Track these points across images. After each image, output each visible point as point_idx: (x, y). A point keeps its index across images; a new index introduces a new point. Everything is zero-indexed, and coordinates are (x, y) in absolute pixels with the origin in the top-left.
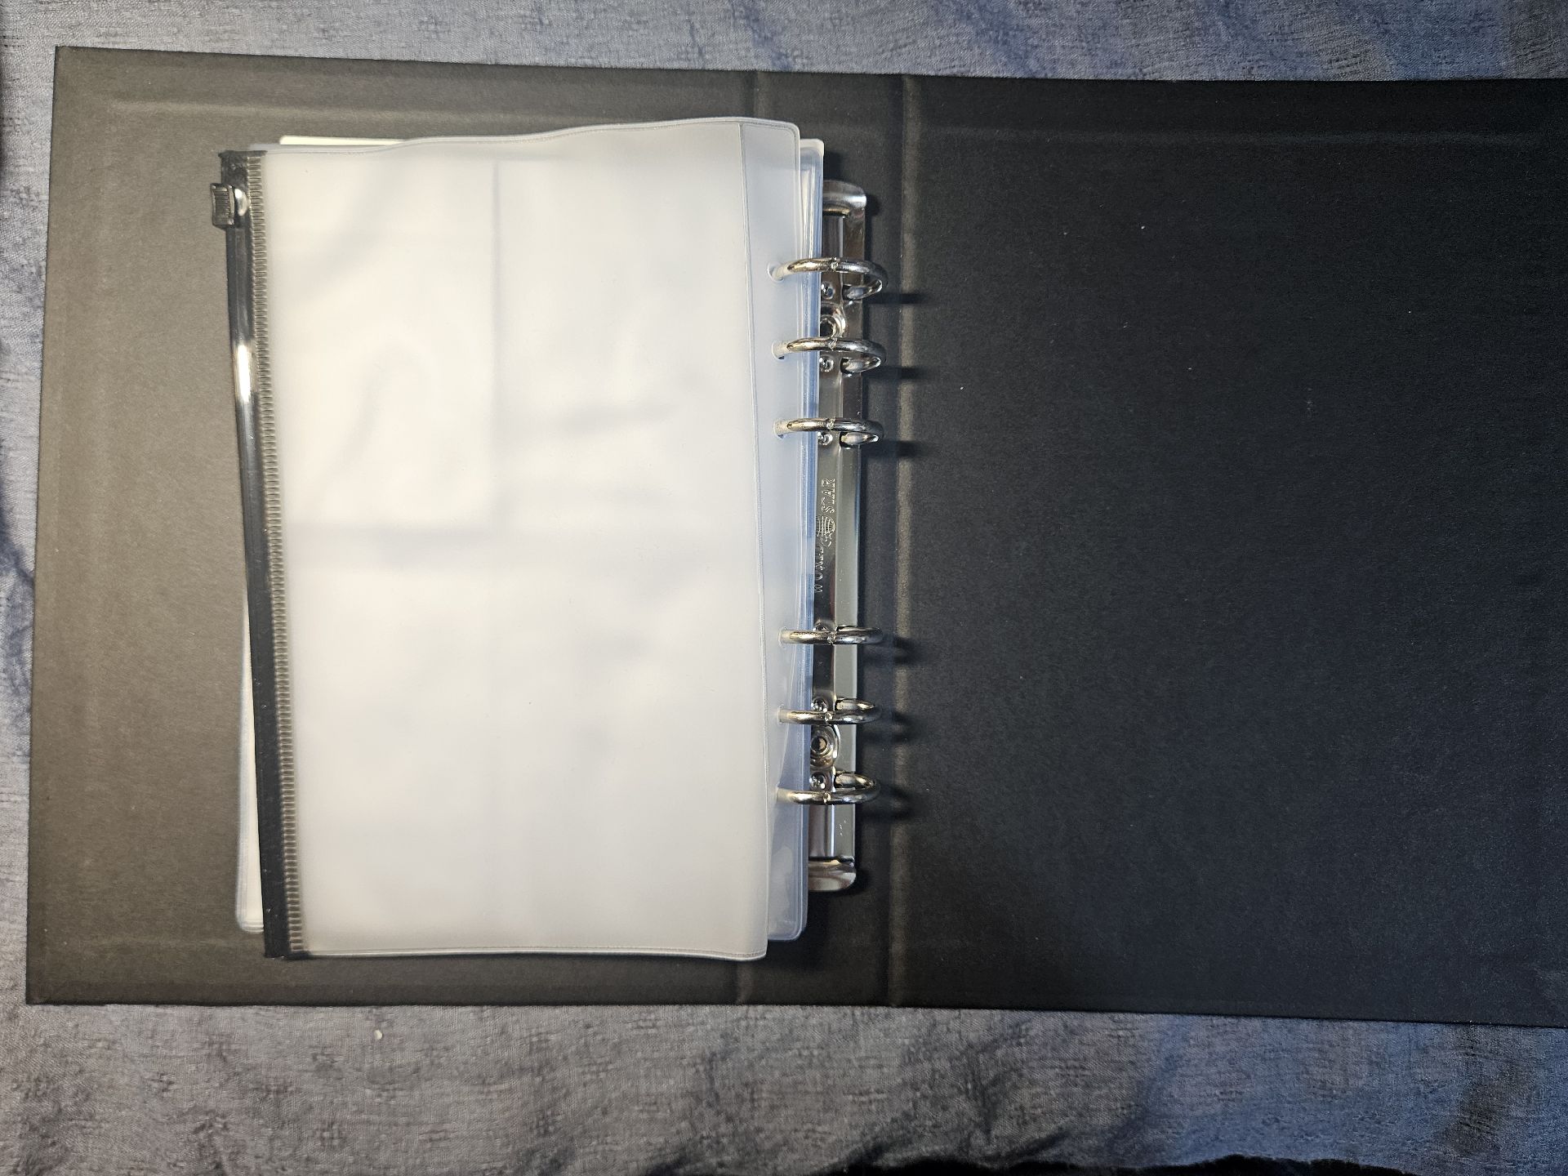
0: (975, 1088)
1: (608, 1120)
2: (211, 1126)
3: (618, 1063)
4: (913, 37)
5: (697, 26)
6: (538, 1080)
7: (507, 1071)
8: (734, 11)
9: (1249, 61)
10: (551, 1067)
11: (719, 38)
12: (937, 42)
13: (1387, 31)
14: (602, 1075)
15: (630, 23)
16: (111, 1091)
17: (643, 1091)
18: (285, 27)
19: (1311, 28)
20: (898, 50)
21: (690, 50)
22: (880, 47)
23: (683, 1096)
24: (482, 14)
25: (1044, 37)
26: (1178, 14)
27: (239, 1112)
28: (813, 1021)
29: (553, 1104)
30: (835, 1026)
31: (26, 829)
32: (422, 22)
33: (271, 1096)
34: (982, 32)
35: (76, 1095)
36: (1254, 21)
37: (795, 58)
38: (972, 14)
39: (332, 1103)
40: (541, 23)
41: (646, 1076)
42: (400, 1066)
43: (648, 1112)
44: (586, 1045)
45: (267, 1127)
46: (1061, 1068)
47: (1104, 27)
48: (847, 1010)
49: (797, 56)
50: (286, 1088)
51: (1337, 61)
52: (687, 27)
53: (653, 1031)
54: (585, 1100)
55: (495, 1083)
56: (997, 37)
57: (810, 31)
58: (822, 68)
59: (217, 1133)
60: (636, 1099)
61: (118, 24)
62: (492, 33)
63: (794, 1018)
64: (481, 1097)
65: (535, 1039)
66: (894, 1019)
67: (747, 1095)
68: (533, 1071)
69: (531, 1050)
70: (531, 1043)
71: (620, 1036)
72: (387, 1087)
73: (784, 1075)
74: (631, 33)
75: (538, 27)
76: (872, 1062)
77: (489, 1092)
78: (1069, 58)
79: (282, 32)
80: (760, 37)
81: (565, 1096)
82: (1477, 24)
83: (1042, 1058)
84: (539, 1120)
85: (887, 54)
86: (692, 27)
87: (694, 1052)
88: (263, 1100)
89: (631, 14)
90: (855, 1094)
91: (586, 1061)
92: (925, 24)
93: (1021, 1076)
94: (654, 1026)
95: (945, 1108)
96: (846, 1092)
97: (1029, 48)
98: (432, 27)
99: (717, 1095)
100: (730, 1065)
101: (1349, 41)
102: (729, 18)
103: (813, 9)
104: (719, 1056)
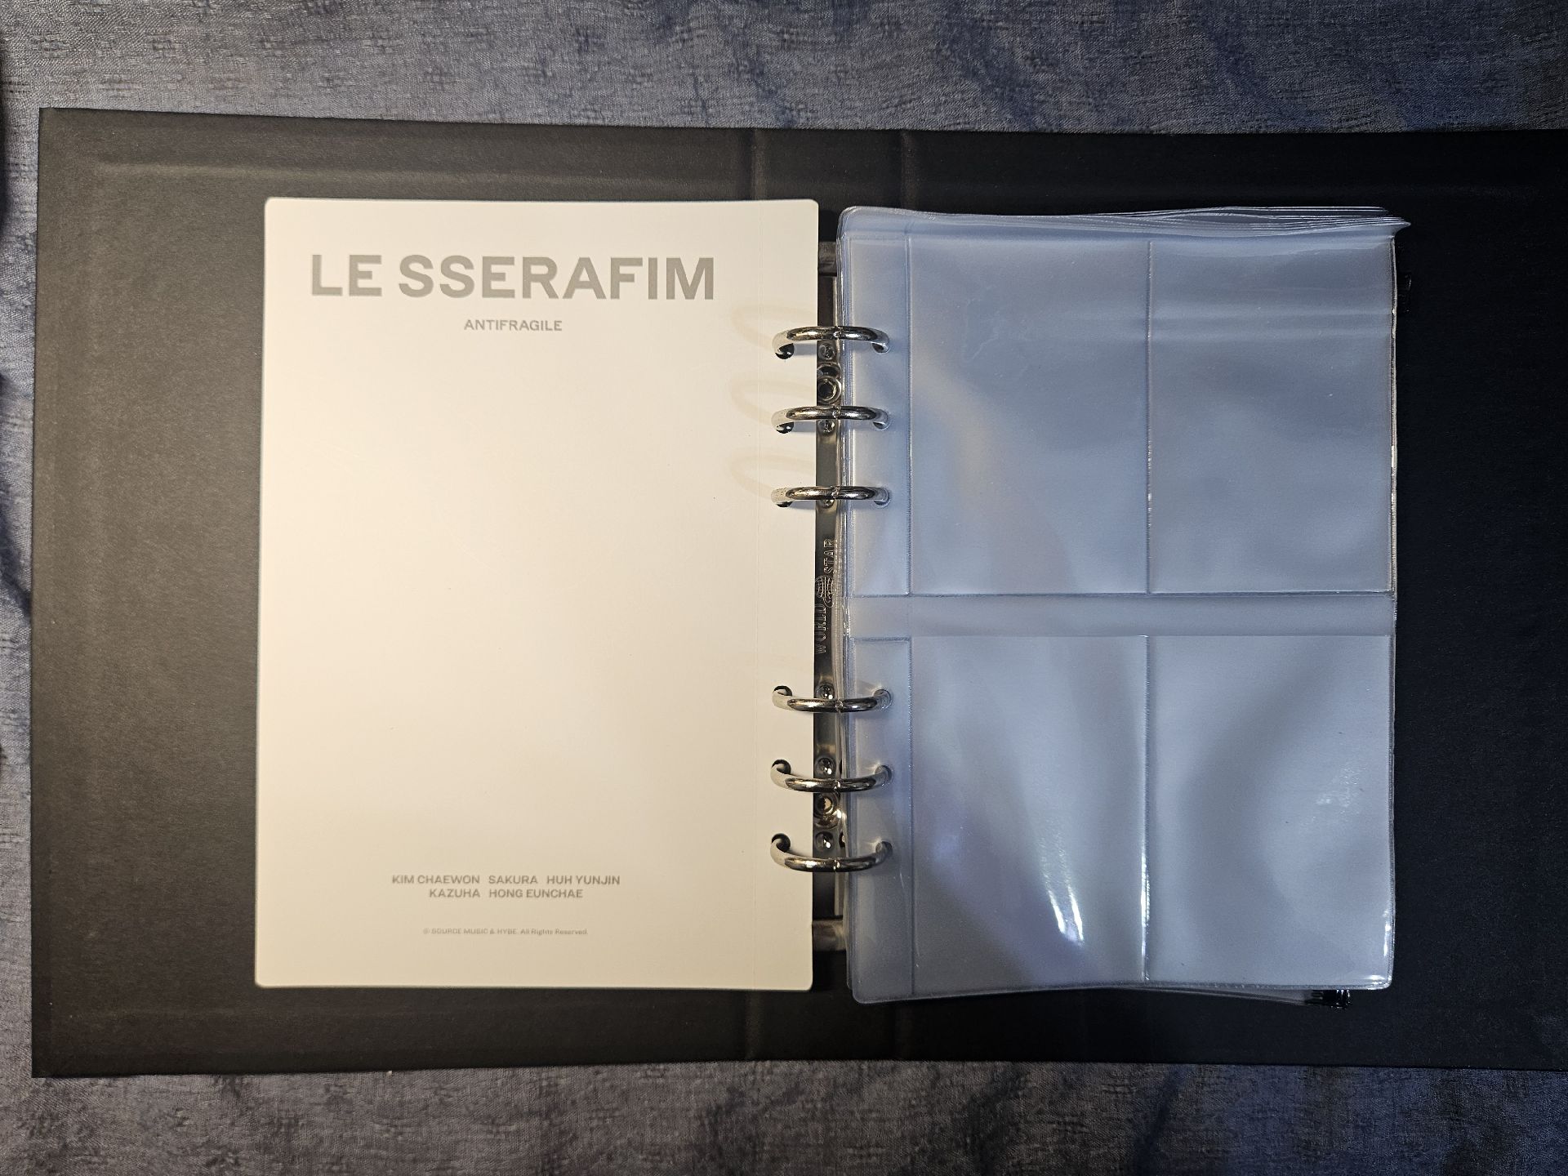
0: (973, 1141)
1: (612, 1166)
2: (223, 1160)
3: (625, 1110)
4: (918, 94)
5: (701, 79)
6: (546, 1123)
7: (517, 1115)
8: (738, 65)
9: (1258, 120)
10: (559, 1111)
11: (722, 92)
12: (943, 99)
13: (1398, 91)
14: (609, 1121)
15: (634, 76)
16: (114, 1126)
17: (648, 1141)
18: (289, 75)
19: (1321, 86)
20: (903, 106)
21: (693, 103)
22: (885, 102)
23: (687, 1148)
24: (487, 65)
25: (1050, 92)
26: (1187, 71)
27: (249, 1148)
28: (820, 1075)
29: (559, 1148)
30: (840, 1080)
31: (28, 870)
32: (427, 73)
33: (283, 1130)
34: (990, 88)
35: (80, 1131)
36: (1263, 78)
37: (799, 111)
38: (979, 70)
39: (341, 1136)
40: (545, 75)
41: (651, 1126)
42: (410, 1102)
43: (652, 1161)
44: (595, 1090)
45: (278, 1162)
46: (1059, 1123)
47: (1110, 84)
48: (853, 1064)
49: (802, 109)
50: (297, 1121)
51: (1347, 120)
52: (690, 81)
53: (661, 1081)
54: (590, 1145)
55: (504, 1124)
56: (1002, 94)
57: (815, 84)
58: (826, 123)
59: (228, 1168)
60: (640, 1148)
61: (123, 70)
62: (497, 85)
63: (801, 1072)
64: (489, 1136)
65: (544, 1083)
66: (899, 1072)
67: (748, 1147)
68: (541, 1115)
69: (540, 1094)
70: (541, 1088)
71: (629, 1084)
72: (397, 1122)
73: (787, 1127)
74: (634, 86)
75: (542, 79)
76: (874, 1115)
77: (498, 1132)
78: (1076, 114)
79: (286, 80)
80: (764, 90)
81: (571, 1141)
82: (1489, 84)
83: (1040, 1112)
84: (544, 1164)
85: (892, 110)
86: (696, 80)
87: (701, 1104)
88: (275, 1134)
89: (635, 67)
90: (855, 1147)
91: (594, 1107)
92: (931, 80)
93: (1018, 1130)
94: (662, 1076)
95: (942, 1162)
96: (847, 1145)
97: (1036, 104)
98: (436, 78)
99: (720, 1149)
100: (734, 1118)
101: (1362, 100)
102: (734, 73)
103: (818, 61)
104: (724, 1109)
